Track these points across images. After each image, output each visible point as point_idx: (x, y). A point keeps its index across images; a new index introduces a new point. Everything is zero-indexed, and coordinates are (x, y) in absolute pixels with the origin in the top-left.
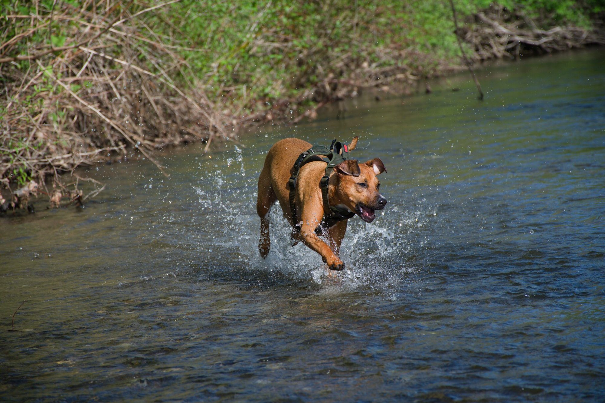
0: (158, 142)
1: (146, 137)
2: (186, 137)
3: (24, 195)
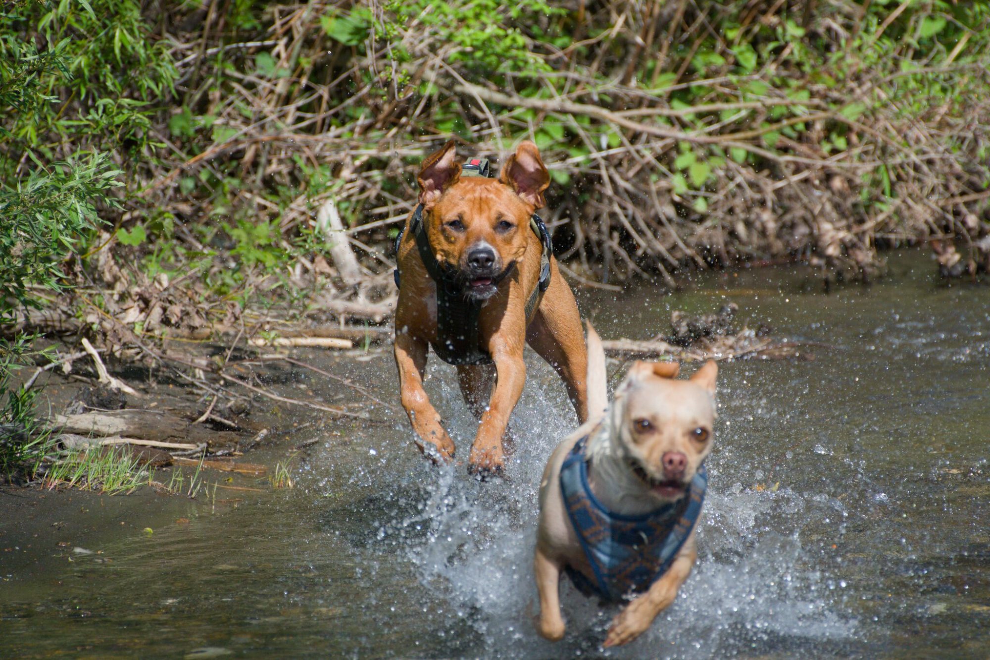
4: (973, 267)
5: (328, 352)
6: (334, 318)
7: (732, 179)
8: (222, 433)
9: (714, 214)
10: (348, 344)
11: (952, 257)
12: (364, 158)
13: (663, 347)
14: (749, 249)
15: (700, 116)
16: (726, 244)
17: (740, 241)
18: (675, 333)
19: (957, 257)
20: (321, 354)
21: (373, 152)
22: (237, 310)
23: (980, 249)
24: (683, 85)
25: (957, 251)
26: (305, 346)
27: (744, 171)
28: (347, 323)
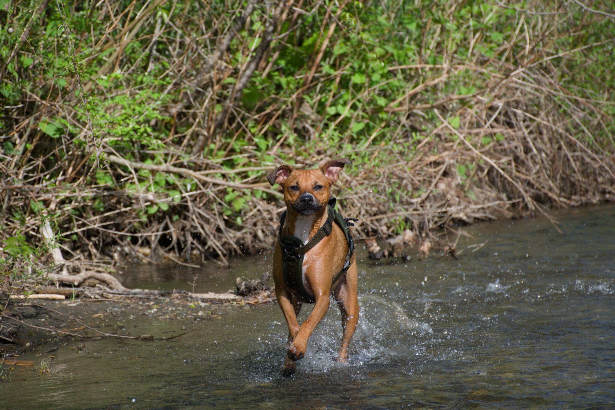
0: (575, 200)
1: (563, 194)
2: (607, 196)
3: (398, 244)
4: (386, 253)
5: (53, 302)
6: (53, 284)
7: (255, 207)
8: (7, 345)
9: (245, 226)
10: (63, 297)
11: (375, 248)
12: (63, 197)
13: (232, 296)
14: (264, 245)
15: (238, 174)
16: (252, 242)
17: (260, 241)
18: (238, 289)
19: (378, 248)
20: (50, 303)
21: (67, 194)
22: (11, 280)
23: (390, 244)
24: (228, 158)
25: (378, 245)
26: (42, 299)
27: (261, 203)
28: (59, 286)
